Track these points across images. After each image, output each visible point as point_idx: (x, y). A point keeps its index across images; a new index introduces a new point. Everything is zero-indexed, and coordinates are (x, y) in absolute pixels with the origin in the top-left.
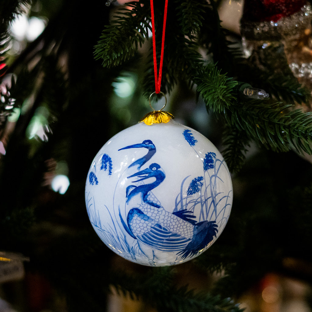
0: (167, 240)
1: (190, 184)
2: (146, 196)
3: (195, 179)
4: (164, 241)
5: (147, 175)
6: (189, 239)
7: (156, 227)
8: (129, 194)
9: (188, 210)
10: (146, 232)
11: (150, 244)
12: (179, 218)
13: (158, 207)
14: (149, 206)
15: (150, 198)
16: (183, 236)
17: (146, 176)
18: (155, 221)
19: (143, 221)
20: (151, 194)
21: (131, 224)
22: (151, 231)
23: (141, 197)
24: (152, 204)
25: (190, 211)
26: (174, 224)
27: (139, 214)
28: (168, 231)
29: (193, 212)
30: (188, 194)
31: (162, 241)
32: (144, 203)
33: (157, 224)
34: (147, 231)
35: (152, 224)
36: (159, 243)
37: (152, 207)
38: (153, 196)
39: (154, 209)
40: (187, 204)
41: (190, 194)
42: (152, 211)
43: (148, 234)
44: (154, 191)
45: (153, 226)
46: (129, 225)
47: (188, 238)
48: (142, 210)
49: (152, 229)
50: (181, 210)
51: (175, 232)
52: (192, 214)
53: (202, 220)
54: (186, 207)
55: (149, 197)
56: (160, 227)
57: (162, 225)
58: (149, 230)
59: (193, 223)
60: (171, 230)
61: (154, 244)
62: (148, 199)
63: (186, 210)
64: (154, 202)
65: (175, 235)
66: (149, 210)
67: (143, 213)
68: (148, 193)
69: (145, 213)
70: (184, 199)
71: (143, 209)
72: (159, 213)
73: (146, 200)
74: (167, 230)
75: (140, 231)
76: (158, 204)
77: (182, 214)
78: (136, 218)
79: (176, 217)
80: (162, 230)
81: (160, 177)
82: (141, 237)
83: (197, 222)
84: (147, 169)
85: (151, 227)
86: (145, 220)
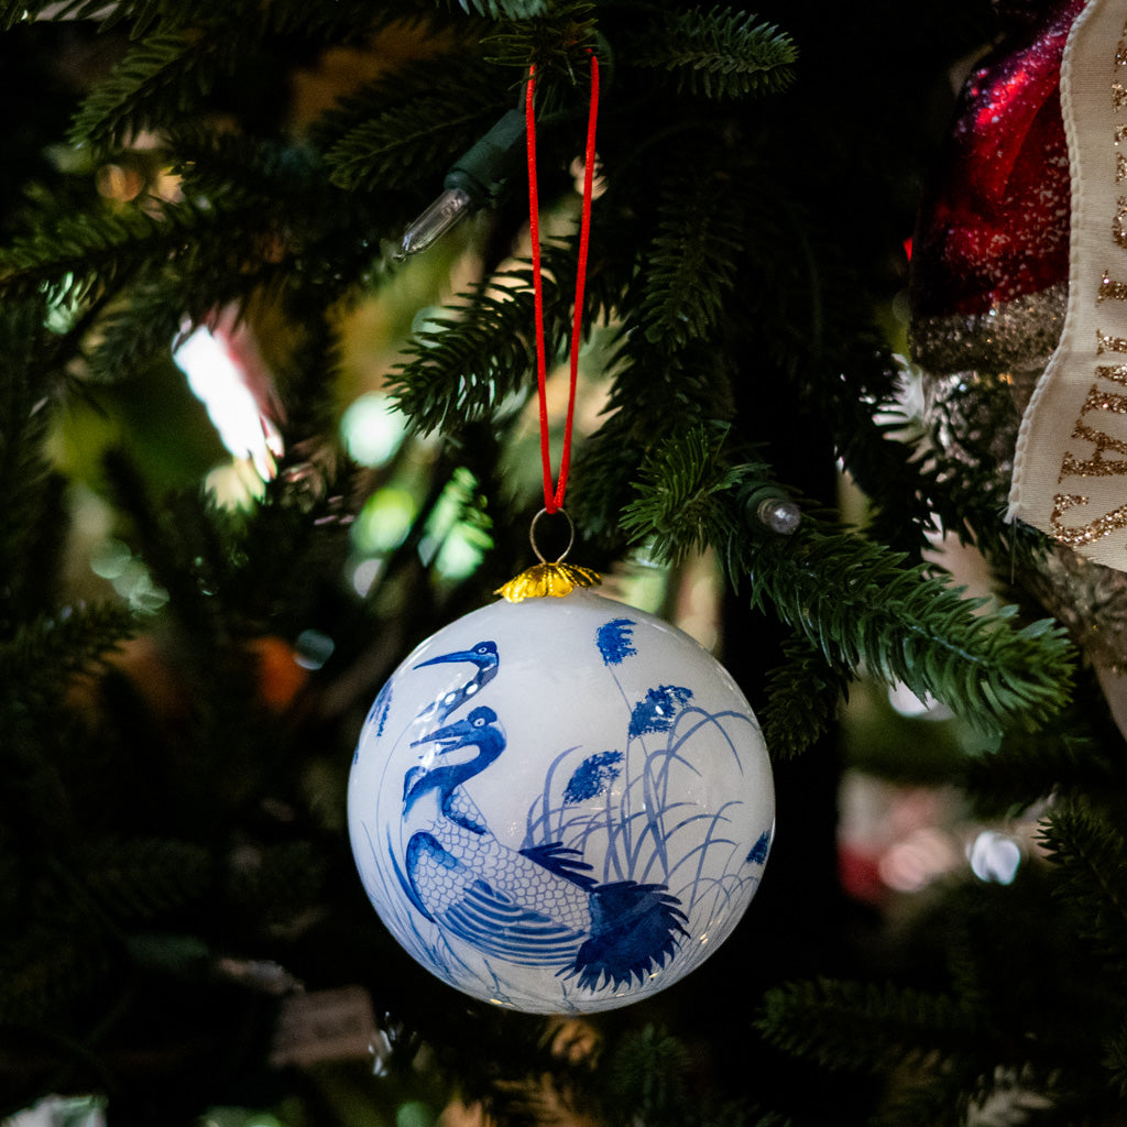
0: (512, 929)
1: (577, 771)
2: (449, 799)
3: (595, 756)
4: (507, 933)
5: (458, 739)
6: (581, 933)
7: (476, 890)
8: (409, 792)
9: (565, 846)
10: (453, 904)
11: (471, 941)
12: (539, 868)
13: (479, 831)
14: (456, 828)
15: (460, 806)
16: (558, 920)
17: (454, 742)
18: (473, 872)
19: (442, 871)
20: (463, 794)
21: (416, 877)
22: (465, 900)
23: (438, 800)
24: (464, 823)
25: (572, 847)
26: (525, 883)
27: (431, 849)
28: (512, 903)
29: (581, 853)
30: (567, 798)
31: (501, 932)
32: (443, 819)
33: (478, 881)
34: (455, 901)
35: (466, 880)
36: (495, 939)
37: (464, 832)
38: (466, 800)
39: (468, 838)
40: (561, 829)
41: (572, 801)
42: (464, 842)
43: (458, 909)
44: (470, 785)
45: (468, 886)
46: (411, 880)
47: (576, 929)
48: (439, 839)
49: (467, 894)
50: (544, 843)
51: (532, 907)
52: (578, 859)
53: (613, 878)
54: (560, 836)
55: (456, 801)
56: (488, 889)
57: (492, 884)
58: (461, 898)
59: (585, 883)
60: (521, 901)
61: (481, 938)
62: (454, 807)
63: (559, 844)
64: (470, 817)
65: (532, 916)
66: (455, 839)
67: (441, 848)
68: (455, 792)
69: (447, 848)
70: (554, 812)
71: (442, 835)
72: (482, 848)
73: (450, 810)
74: (508, 901)
75: (439, 900)
76: (480, 822)
77: (546, 856)
78: (425, 858)
79: (529, 863)
80: (495, 899)
81: (492, 746)
82: (444, 917)
83: (596, 882)
84: (462, 721)
85: (464, 889)
86: (447, 868)
